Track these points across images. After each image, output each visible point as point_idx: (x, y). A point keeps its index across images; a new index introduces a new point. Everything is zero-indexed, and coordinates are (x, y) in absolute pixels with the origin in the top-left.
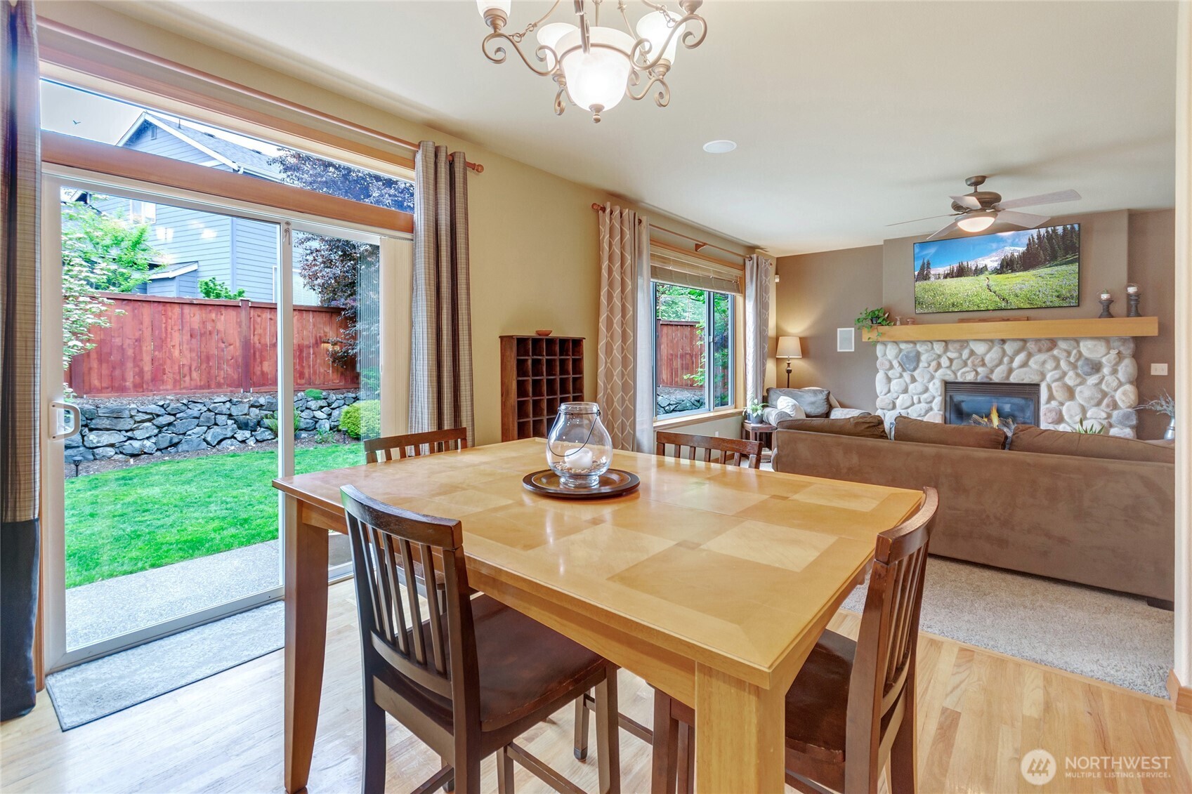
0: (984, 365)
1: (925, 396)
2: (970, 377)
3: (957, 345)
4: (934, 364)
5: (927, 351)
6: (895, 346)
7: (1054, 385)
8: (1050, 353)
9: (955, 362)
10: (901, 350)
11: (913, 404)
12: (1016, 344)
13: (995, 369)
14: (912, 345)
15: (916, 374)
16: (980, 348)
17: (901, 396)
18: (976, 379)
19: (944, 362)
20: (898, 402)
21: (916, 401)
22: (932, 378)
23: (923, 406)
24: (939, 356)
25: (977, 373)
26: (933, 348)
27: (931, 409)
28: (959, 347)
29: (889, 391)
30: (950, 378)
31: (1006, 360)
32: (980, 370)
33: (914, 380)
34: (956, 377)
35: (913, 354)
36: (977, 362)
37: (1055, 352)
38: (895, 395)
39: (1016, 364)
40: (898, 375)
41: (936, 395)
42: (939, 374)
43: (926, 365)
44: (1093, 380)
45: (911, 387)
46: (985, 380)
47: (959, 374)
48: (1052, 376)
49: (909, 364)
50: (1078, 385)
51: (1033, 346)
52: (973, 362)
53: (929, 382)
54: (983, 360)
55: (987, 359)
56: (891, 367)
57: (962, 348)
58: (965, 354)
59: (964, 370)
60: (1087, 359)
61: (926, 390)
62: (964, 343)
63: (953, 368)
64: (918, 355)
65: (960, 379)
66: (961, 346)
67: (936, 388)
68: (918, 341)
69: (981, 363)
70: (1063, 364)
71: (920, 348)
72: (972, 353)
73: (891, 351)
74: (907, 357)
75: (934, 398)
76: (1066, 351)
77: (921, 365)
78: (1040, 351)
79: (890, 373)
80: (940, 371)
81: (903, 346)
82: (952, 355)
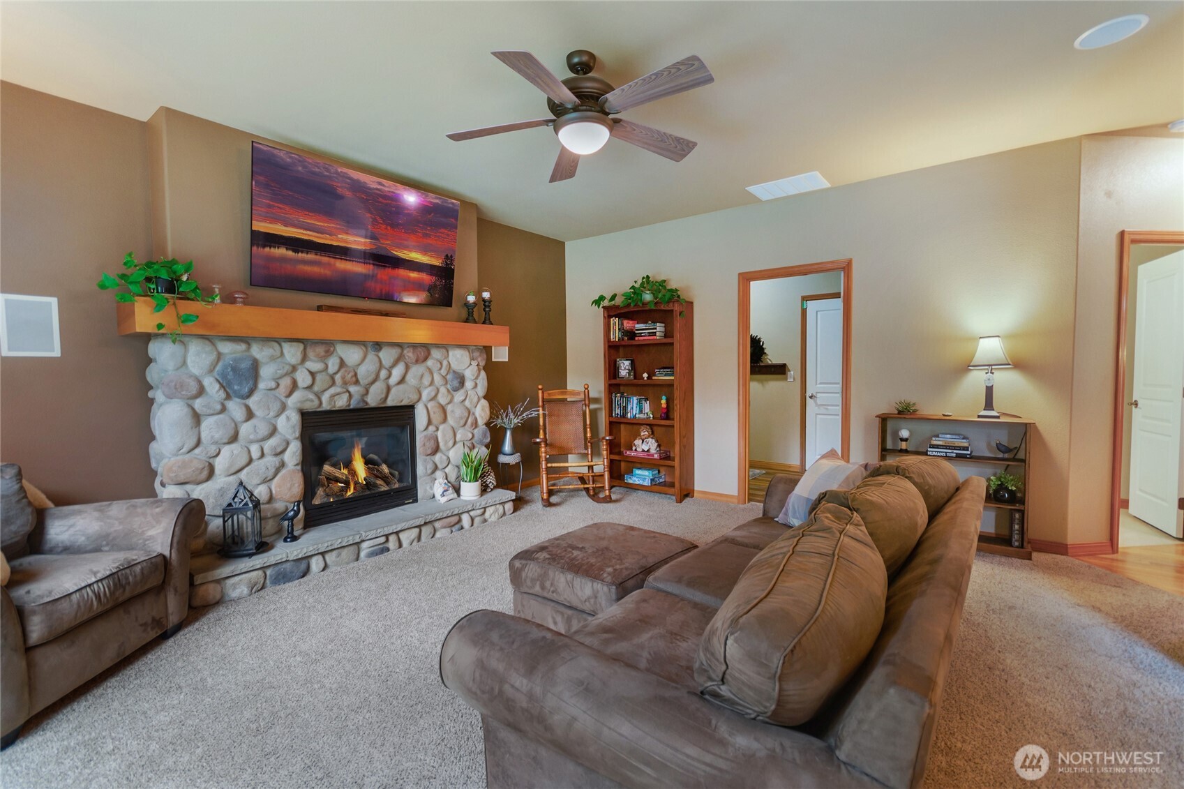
0: (357, 382)
1: (272, 442)
2: (341, 403)
3: (320, 350)
4: (287, 382)
5: (273, 359)
6: (208, 347)
7: (429, 406)
8: (423, 365)
9: (318, 377)
10: (219, 356)
11: (251, 461)
12: (394, 351)
13: (370, 387)
14: (243, 347)
15: (252, 402)
16: (352, 355)
17: (226, 451)
18: (349, 405)
19: (303, 378)
20: (220, 464)
21: (255, 453)
22: (284, 408)
23: (271, 461)
24: (294, 368)
25: (350, 396)
26: (282, 354)
27: (283, 465)
28: (323, 354)
29: (198, 443)
30: (311, 406)
31: (383, 373)
32: (353, 389)
33: (250, 415)
34: (321, 403)
35: (245, 365)
36: (349, 377)
37: (429, 363)
38: (213, 450)
39: (394, 379)
40: (219, 407)
41: (289, 437)
42: (292, 401)
43: (273, 385)
44: (459, 396)
45: (245, 429)
46: (361, 405)
47: (325, 397)
48: (429, 394)
49: (240, 384)
50: (448, 403)
51: (410, 354)
52: (343, 378)
53: (278, 416)
54: (356, 375)
55: (362, 371)
56: (201, 391)
57: (329, 353)
58: (333, 364)
59: (332, 391)
60: (454, 371)
61: (274, 431)
62: (328, 345)
63: (316, 388)
64: (255, 365)
65: (326, 406)
66: (327, 351)
67: (289, 425)
68: (255, 339)
69: (354, 379)
70: (437, 378)
71: (257, 351)
72: (342, 364)
73: (198, 358)
74: (235, 369)
75: (288, 444)
76: (438, 360)
77: (261, 385)
78: (417, 361)
79: (198, 404)
80: (297, 396)
81: (226, 348)
82: (314, 366)
